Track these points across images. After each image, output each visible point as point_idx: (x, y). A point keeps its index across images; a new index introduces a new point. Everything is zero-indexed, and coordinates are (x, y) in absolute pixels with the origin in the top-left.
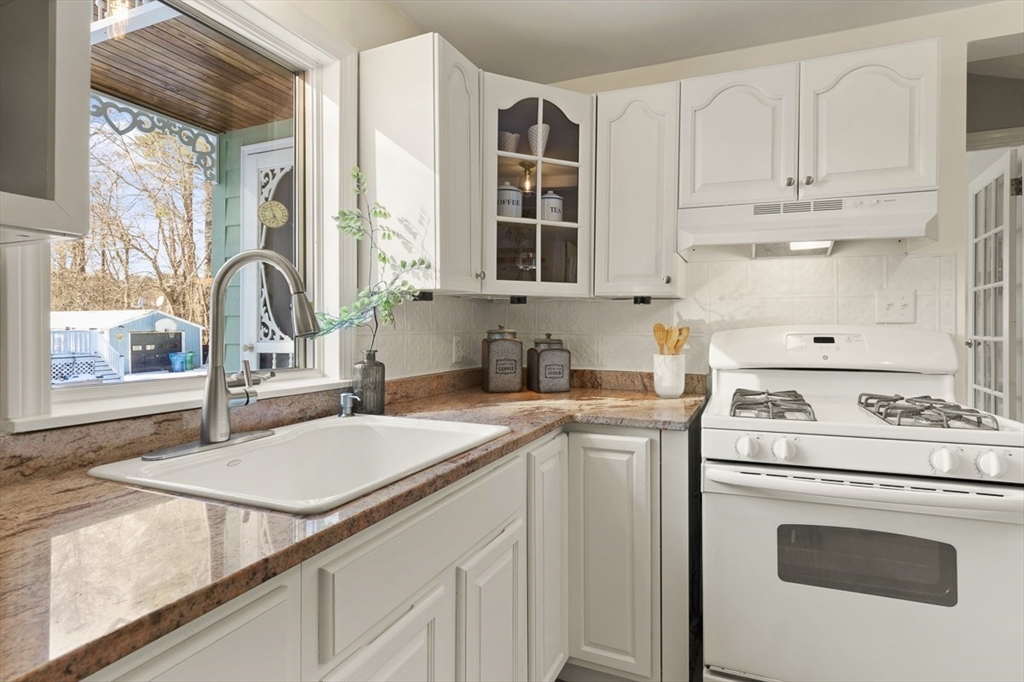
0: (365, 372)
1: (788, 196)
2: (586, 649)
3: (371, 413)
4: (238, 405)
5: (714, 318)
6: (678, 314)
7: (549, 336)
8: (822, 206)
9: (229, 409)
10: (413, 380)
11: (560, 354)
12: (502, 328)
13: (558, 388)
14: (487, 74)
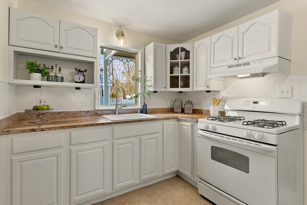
0: (143, 106)
1: (236, 62)
2: (181, 169)
3: (144, 113)
4: (119, 109)
5: (230, 96)
6: (221, 95)
7: (189, 100)
8: (244, 64)
9: (118, 110)
10: (157, 109)
11: (190, 105)
12: (178, 98)
13: (189, 113)
14: (168, 45)
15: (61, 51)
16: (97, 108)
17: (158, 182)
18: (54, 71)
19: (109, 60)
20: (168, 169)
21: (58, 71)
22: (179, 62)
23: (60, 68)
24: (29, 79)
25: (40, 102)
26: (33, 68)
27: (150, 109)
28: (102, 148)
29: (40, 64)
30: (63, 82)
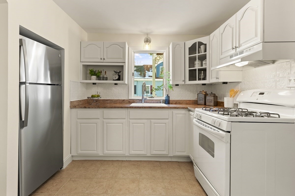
0: (166, 97)
7: (212, 93)
8: (240, 53)
9: (144, 100)
11: (211, 97)
12: (203, 91)
13: (211, 105)
14: (186, 42)
15: (104, 61)
16: (130, 98)
17: (169, 161)
18: (102, 73)
19: (157, 59)
20: (177, 152)
21: (104, 74)
22: (196, 56)
23: (105, 72)
24: (90, 79)
25: (97, 93)
26: (93, 73)
27: (175, 100)
28: (122, 124)
29: (96, 70)
30: (107, 80)
